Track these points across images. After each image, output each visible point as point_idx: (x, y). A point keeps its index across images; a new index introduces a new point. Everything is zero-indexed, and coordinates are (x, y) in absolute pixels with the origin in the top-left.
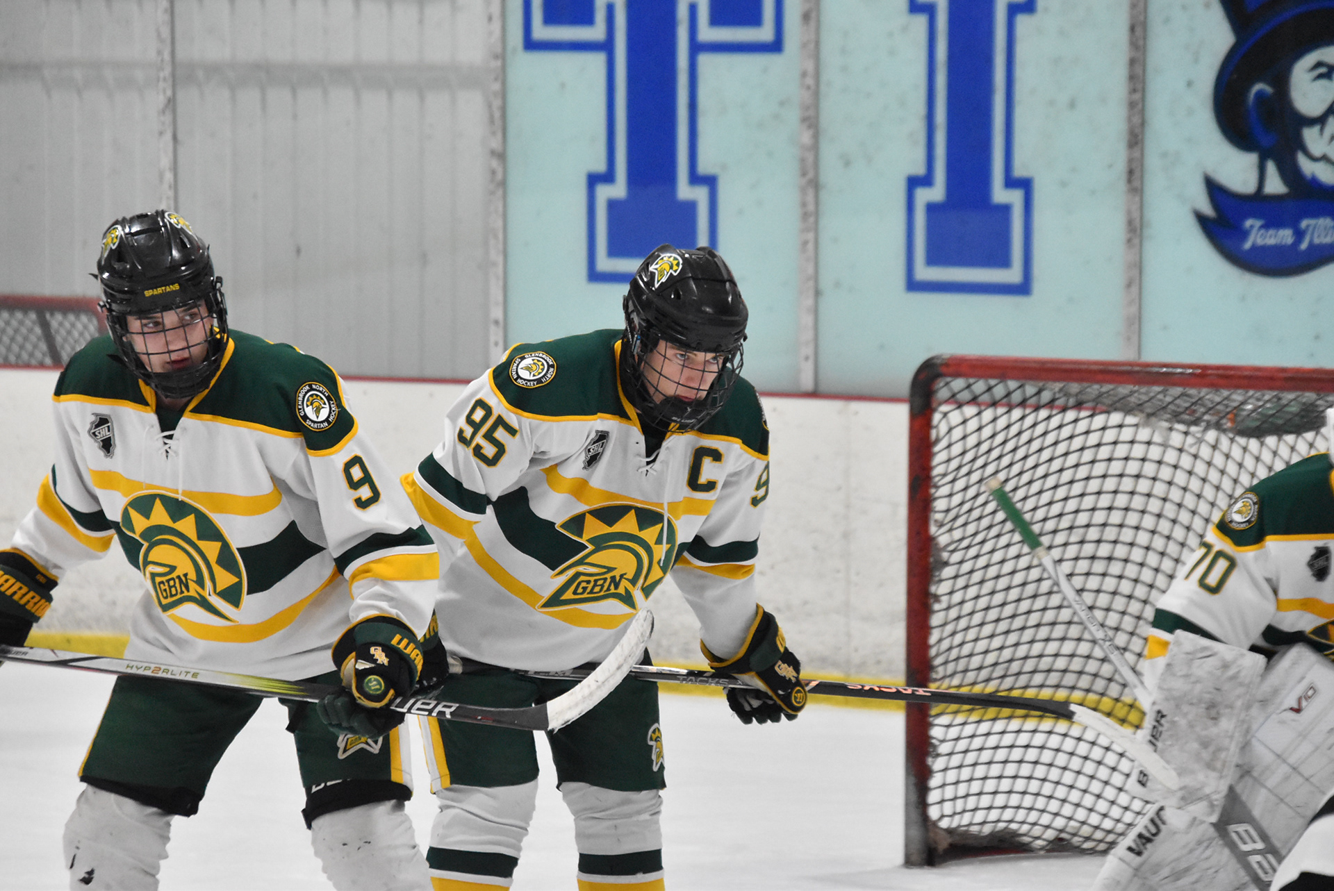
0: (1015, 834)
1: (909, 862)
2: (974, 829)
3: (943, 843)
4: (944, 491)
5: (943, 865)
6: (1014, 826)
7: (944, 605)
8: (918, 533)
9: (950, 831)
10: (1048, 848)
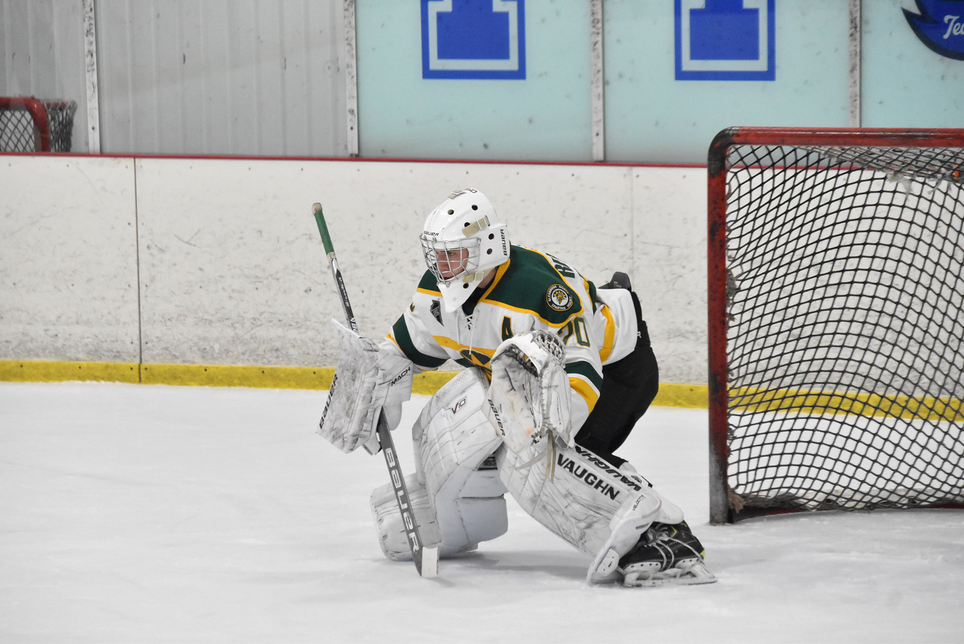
0: (794, 497)
1: (714, 521)
2: (763, 494)
3: (740, 507)
4: (736, 233)
5: (739, 522)
6: (793, 491)
7: (737, 322)
8: (717, 267)
9: (744, 496)
10: (818, 507)
